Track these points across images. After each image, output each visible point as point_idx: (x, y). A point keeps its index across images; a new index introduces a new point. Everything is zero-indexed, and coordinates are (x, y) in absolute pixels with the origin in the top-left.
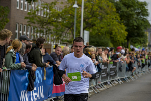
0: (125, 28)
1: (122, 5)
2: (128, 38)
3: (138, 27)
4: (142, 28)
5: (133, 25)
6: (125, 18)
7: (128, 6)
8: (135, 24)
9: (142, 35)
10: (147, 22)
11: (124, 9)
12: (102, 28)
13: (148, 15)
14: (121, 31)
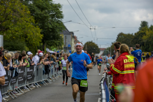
0: (40, 31)
1: (36, 8)
2: (43, 41)
3: (53, 30)
4: (57, 30)
5: (48, 28)
7: (42, 9)
8: (50, 26)
9: (57, 38)
10: (61, 24)
11: (38, 11)
12: (16, 31)
13: (62, 17)
14: (36, 33)
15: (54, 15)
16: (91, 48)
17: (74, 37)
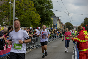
1: (37, 2)
2: (41, 22)
3: (47, 15)
4: (49, 15)
5: (44, 14)
6: (39, 10)
7: (41, 3)
8: (45, 13)
9: (49, 20)
10: (52, 12)
11: (39, 5)
12: (26, 16)
13: (52, 8)
14: (37, 18)
15: (47, 7)
16: (69, 26)
17: (59, 20)
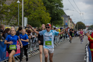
1: (47, 1)
2: (51, 21)
3: (57, 14)
5: (55, 13)
6: (49, 9)
8: (56, 12)
9: (60, 19)
11: (49, 3)
12: (35, 15)
15: (58, 5)
16: (80, 26)
17: (70, 19)
